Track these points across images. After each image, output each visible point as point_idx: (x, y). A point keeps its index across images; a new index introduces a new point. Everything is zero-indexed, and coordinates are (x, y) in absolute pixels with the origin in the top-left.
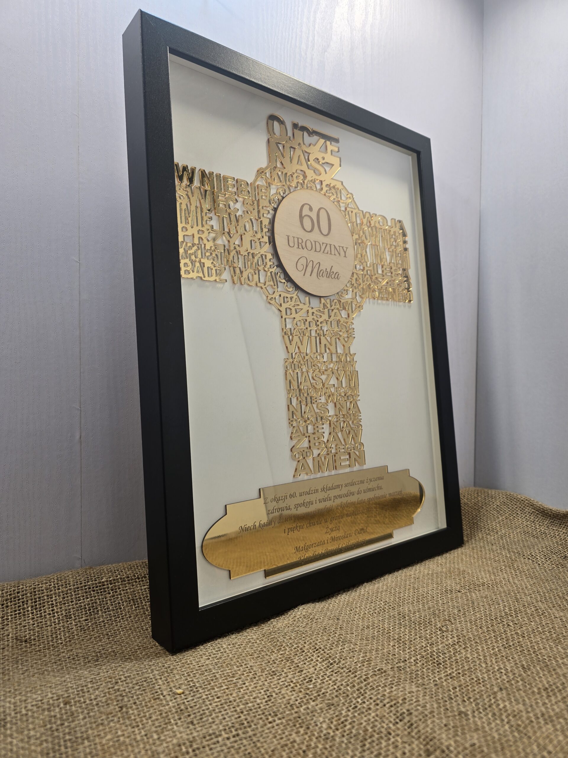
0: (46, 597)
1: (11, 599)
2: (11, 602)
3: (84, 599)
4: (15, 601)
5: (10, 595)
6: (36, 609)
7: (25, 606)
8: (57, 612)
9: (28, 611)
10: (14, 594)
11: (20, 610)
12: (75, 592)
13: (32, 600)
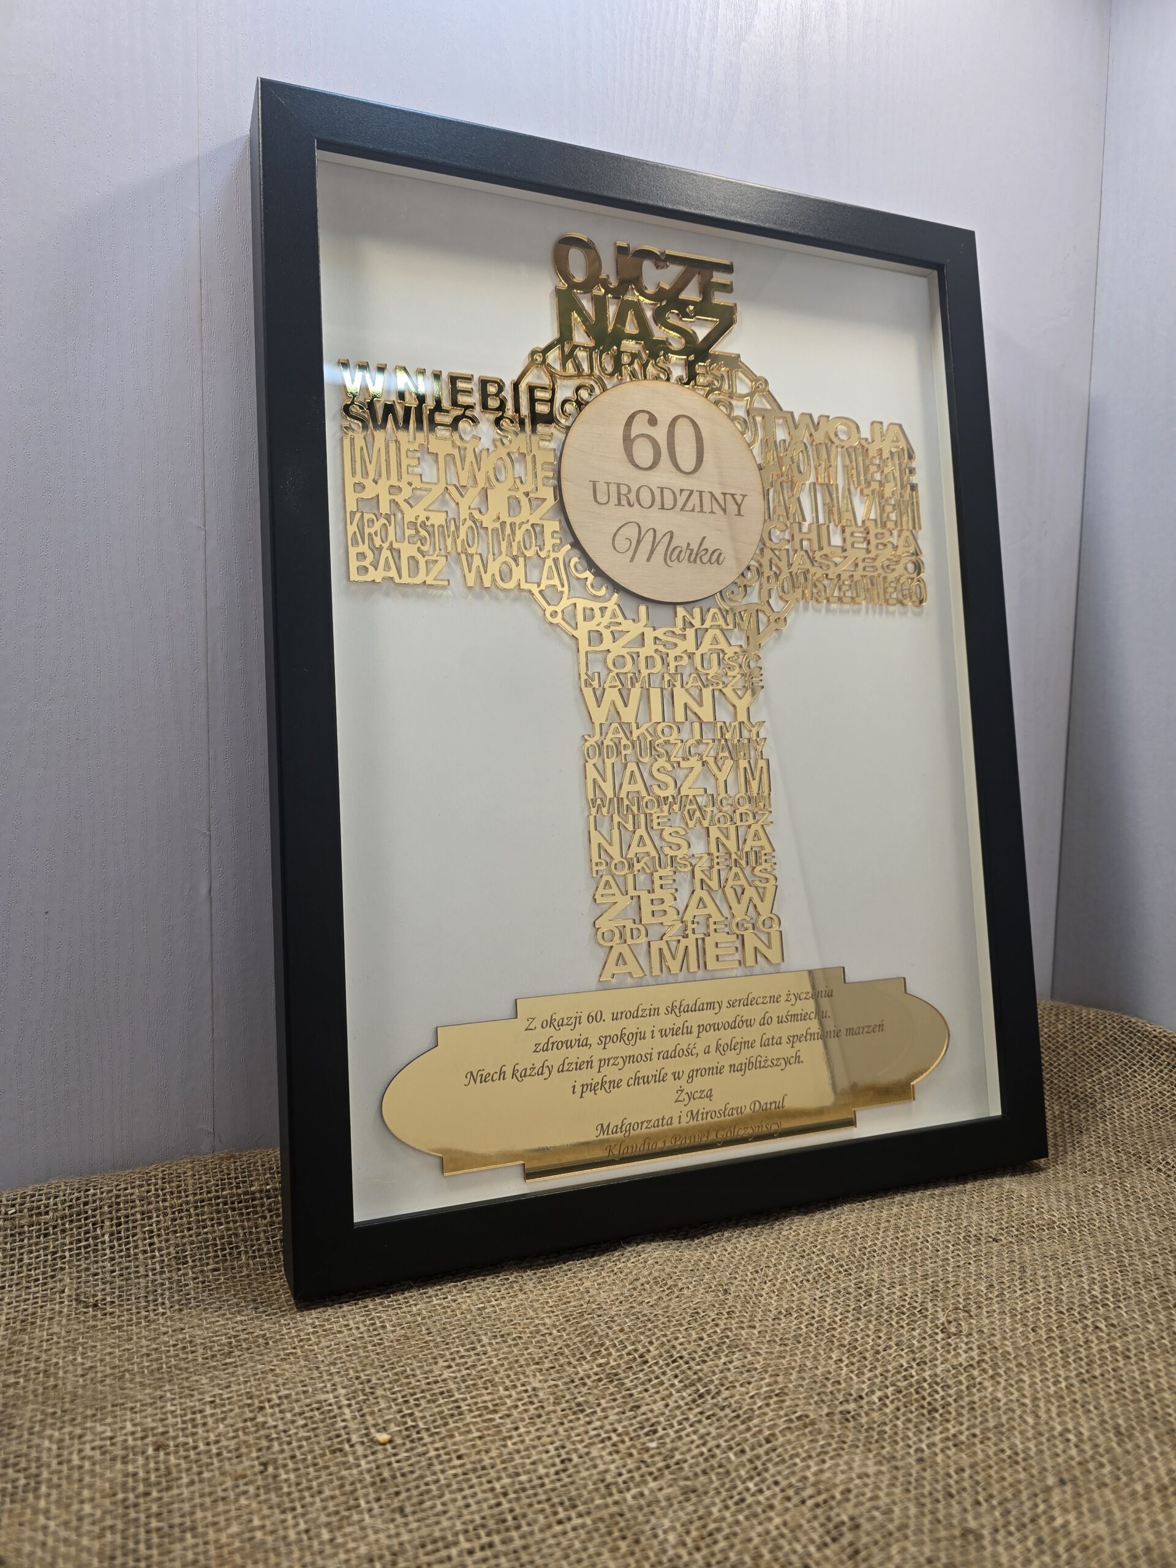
0: (139, 1216)
1: (71, 1216)
2: (71, 1222)
3: (213, 1226)
4: (79, 1220)
5: (70, 1207)
6: (119, 1239)
7: (99, 1231)
8: (160, 1249)
9: (103, 1243)
10: (78, 1205)
11: (87, 1240)
12: (196, 1208)
13: (111, 1219)
